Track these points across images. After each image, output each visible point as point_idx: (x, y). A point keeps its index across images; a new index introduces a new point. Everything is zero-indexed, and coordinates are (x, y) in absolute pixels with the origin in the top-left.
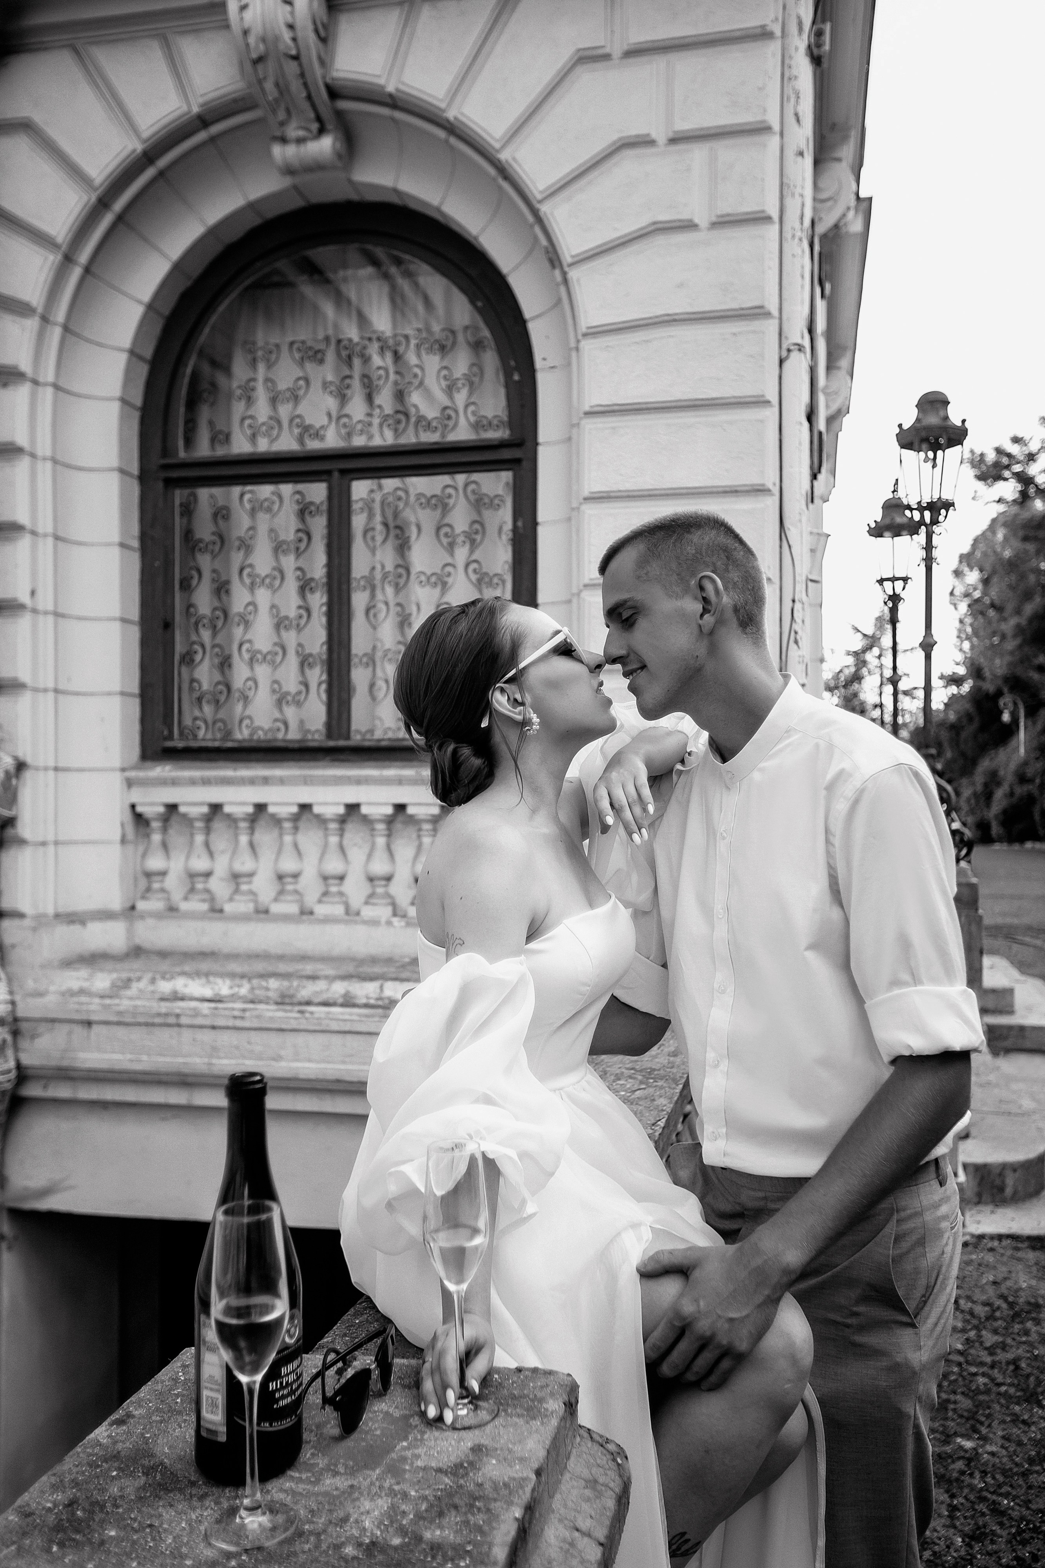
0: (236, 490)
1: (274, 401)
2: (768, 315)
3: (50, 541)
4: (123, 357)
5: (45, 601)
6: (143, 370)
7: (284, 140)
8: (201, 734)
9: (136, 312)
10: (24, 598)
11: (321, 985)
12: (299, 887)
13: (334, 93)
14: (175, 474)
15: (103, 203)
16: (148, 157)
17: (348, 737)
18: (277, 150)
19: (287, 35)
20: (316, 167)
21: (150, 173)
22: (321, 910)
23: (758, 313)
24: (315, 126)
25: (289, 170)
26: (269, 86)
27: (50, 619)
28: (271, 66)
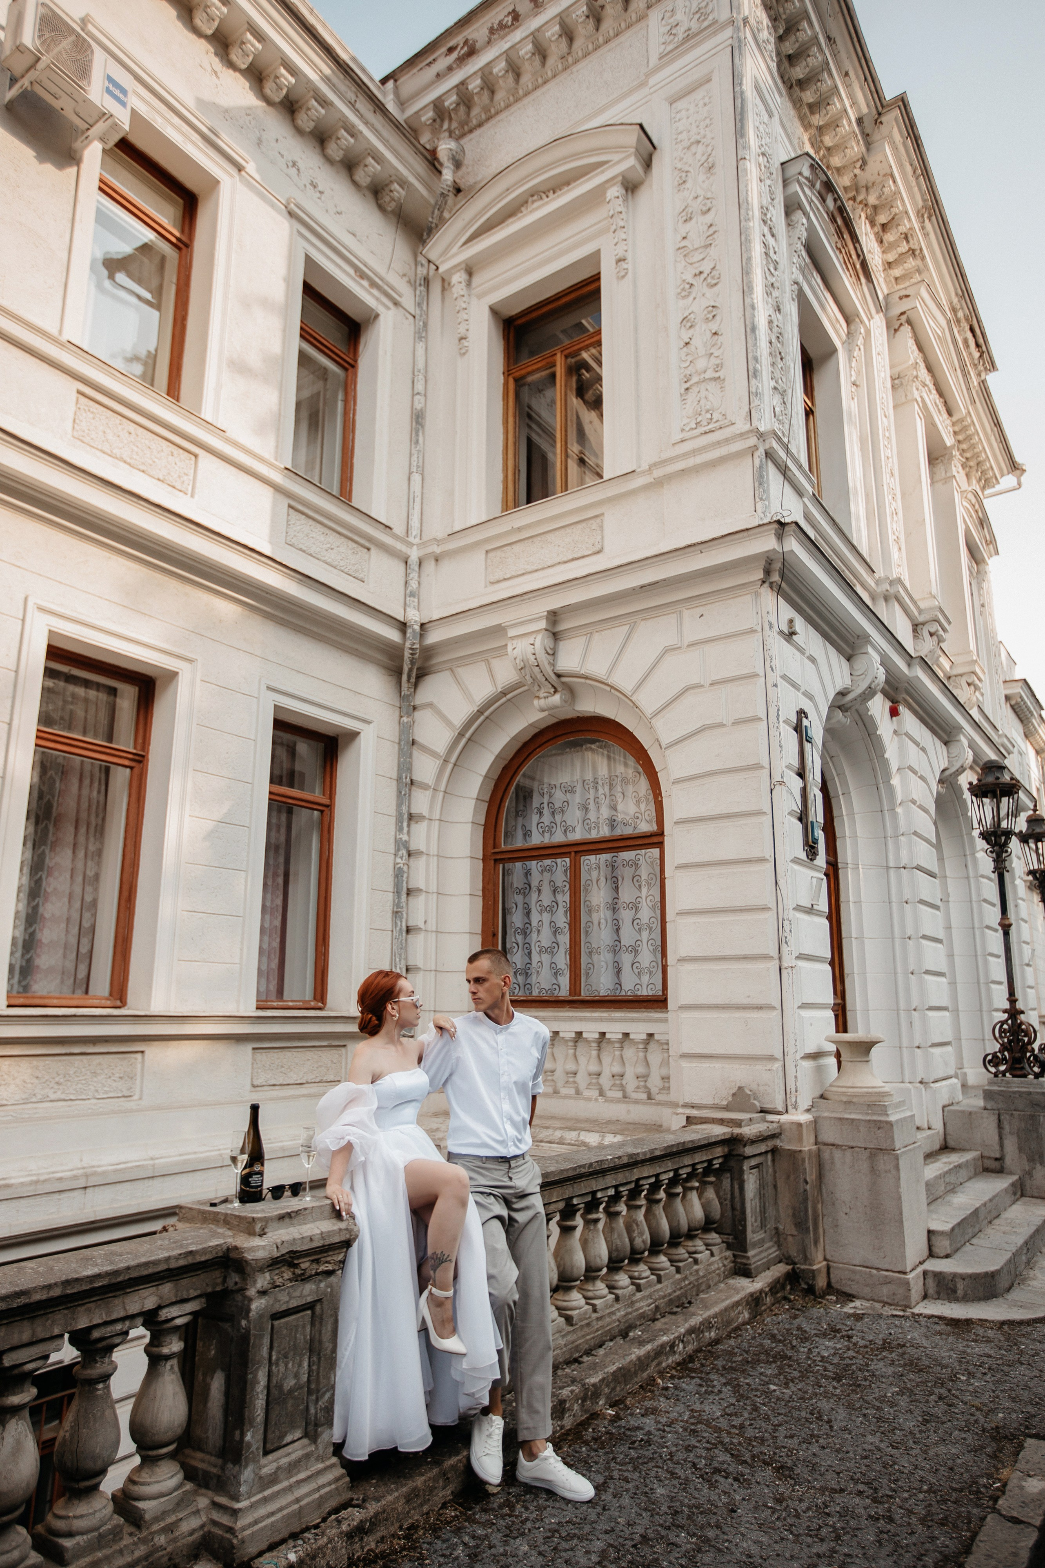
0: (534, 862)
1: (553, 813)
2: (763, 767)
3: (435, 895)
4: (474, 802)
5: (432, 926)
6: (485, 806)
7: (538, 697)
8: (516, 991)
9: (480, 779)
10: (422, 925)
11: (550, 1132)
12: (554, 1078)
13: (559, 676)
14: (499, 857)
15: (461, 735)
16: (480, 712)
17: (580, 995)
18: (536, 702)
19: (533, 657)
20: (554, 707)
21: (482, 718)
22: (564, 1091)
23: (757, 767)
24: (552, 690)
25: (542, 710)
26: (528, 677)
27: (434, 934)
28: (527, 670)
